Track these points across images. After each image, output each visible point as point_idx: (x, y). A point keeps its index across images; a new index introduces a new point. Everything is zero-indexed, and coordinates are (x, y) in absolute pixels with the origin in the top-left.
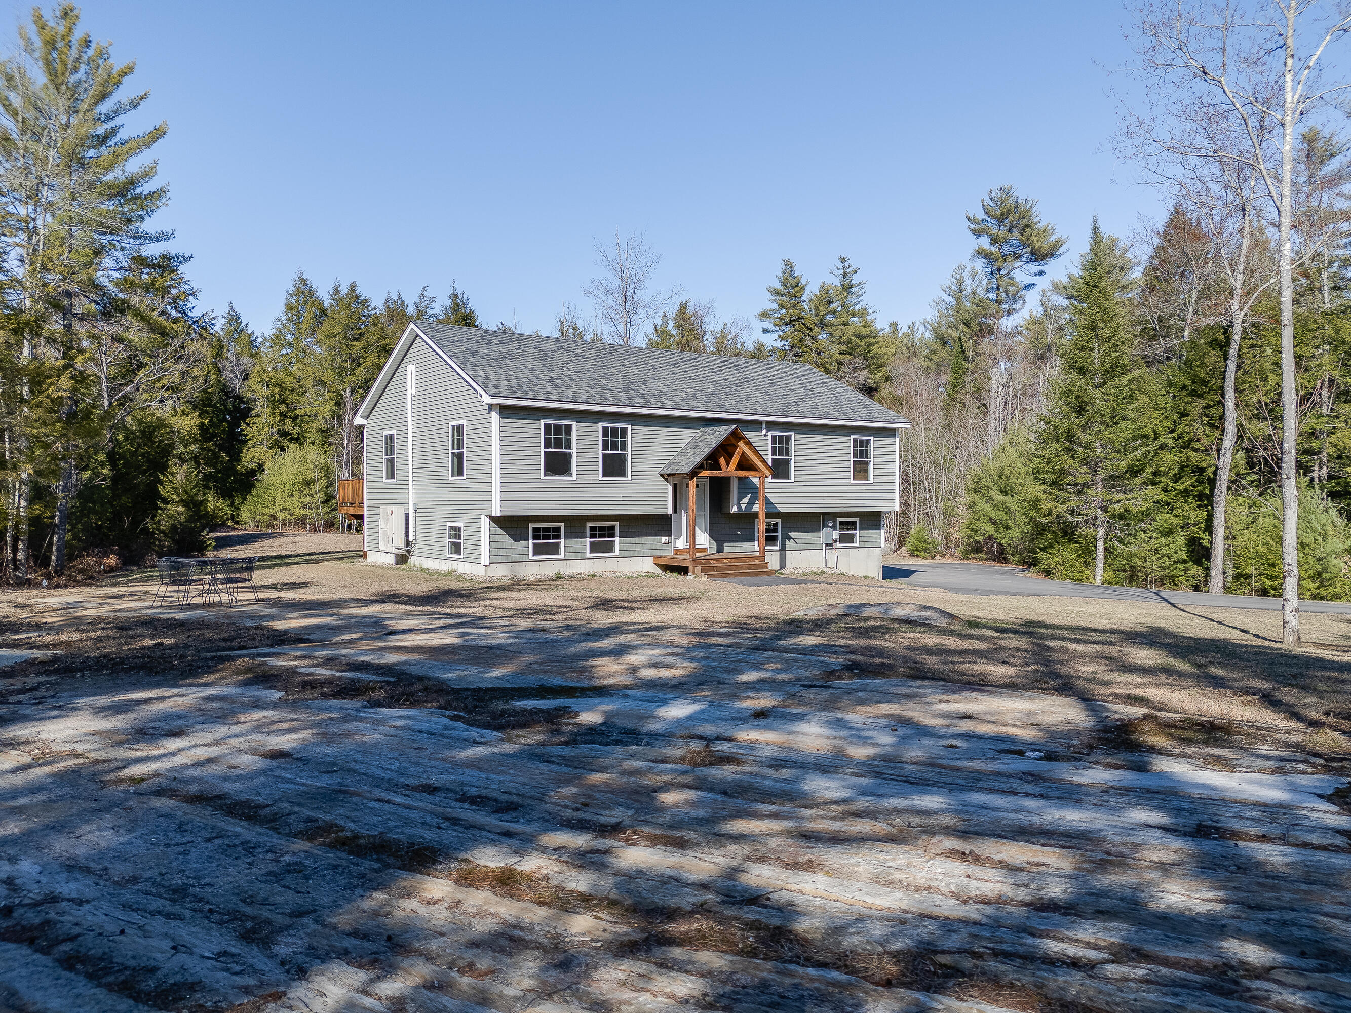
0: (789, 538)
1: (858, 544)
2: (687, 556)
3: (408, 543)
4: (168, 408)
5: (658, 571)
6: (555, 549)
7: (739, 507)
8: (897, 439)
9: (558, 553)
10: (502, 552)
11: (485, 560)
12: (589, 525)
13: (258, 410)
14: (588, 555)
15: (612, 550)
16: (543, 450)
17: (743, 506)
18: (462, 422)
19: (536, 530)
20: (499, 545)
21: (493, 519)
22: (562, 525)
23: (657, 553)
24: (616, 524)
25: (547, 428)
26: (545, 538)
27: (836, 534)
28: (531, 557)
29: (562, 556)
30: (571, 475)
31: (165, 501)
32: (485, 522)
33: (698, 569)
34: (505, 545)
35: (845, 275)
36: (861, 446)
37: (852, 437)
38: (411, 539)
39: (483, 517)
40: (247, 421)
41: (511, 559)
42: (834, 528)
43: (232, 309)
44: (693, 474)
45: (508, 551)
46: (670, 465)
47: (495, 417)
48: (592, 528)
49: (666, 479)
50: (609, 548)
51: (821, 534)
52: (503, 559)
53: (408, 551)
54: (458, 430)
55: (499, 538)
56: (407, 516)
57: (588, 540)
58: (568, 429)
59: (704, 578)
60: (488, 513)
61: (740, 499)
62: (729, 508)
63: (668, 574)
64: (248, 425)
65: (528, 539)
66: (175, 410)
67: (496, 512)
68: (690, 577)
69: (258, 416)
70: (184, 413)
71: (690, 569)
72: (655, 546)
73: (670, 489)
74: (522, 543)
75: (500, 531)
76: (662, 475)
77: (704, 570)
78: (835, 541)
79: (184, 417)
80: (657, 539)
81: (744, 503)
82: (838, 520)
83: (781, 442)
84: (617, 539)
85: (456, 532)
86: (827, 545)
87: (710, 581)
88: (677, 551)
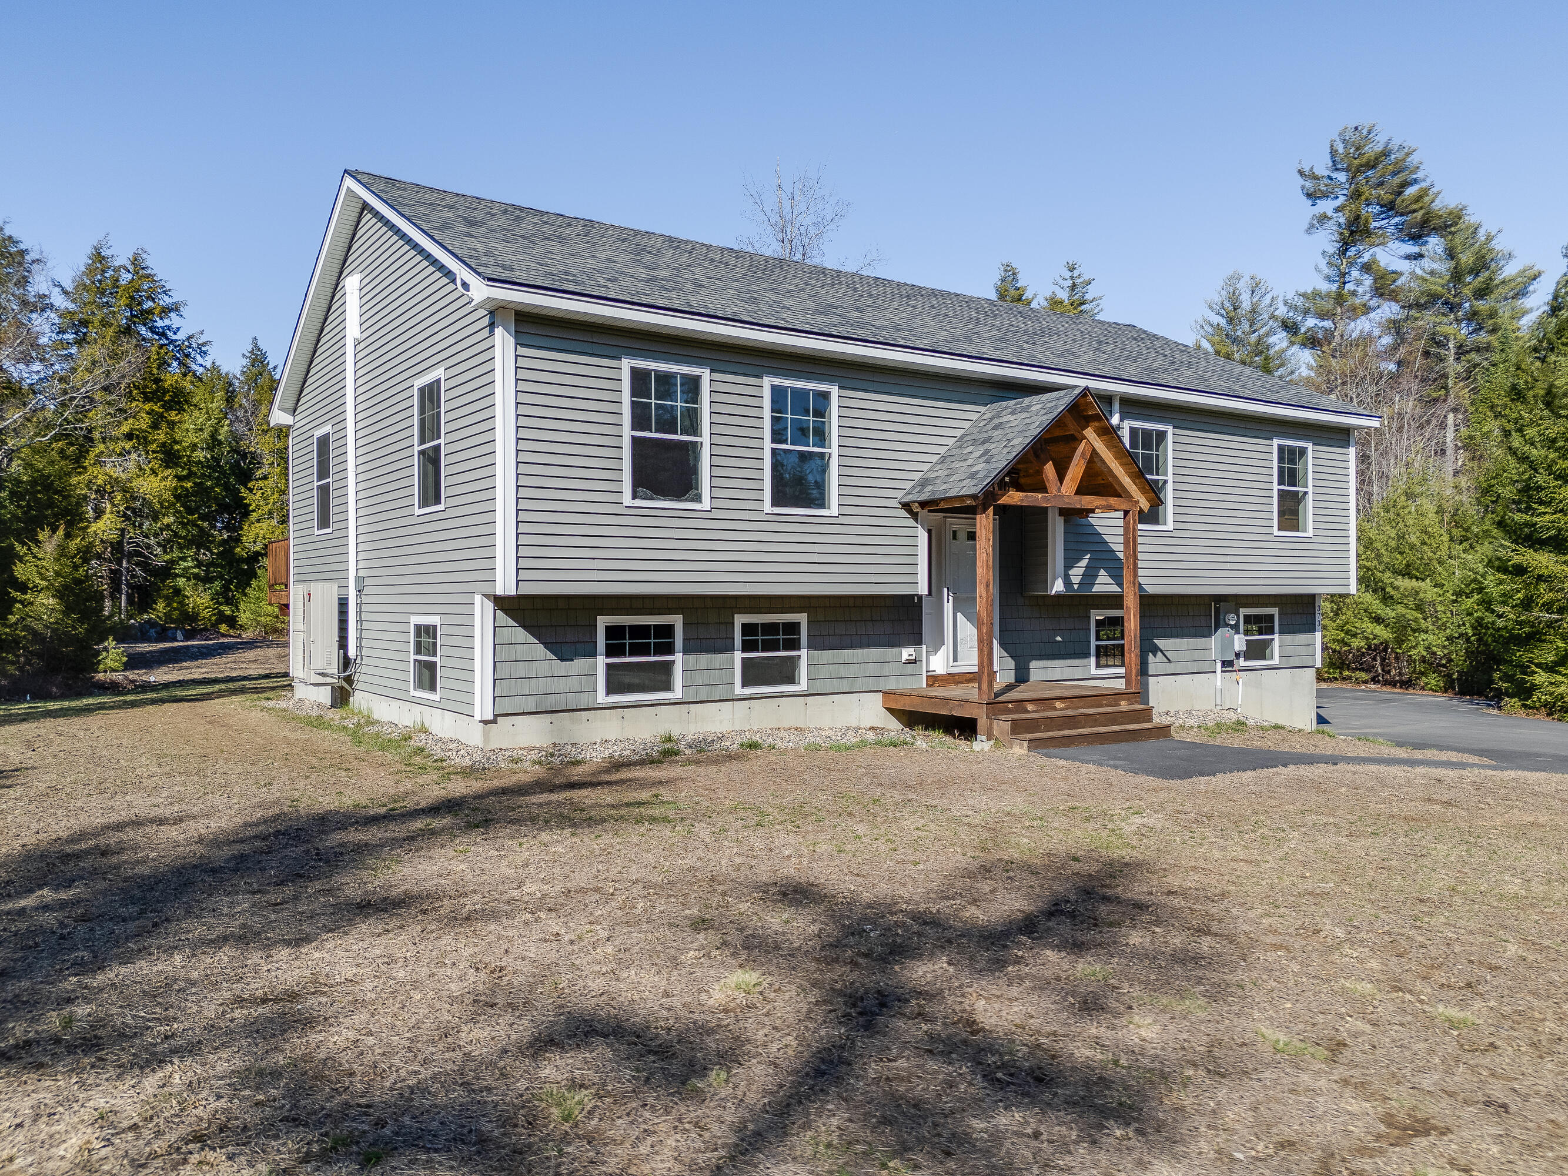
0: (1155, 650)
1: (1276, 661)
2: (969, 691)
3: (346, 662)
4: (131, 465)
5: (894, 724)
6: (661, 679)
7: (1067, 582)
8: (1352, 451)
9: (667, 687)
10: (528, 687)
11: (483, 706)
12: (739, 620)
13: (265, 470)
14: (739, 690)
15: (791, 679)
16: (627, 433)
17: (1076, 580)
18: (439, 373)
19: (612, 632)
20: (521, 670)
21: (502, 603)
22: (677, 621)
23: (891, 685)
24: (802, 618)
25: (639, 378)
26: (636, 651)
27: (1239, 642)
28: (601, 698)
29: (677, 693)
30: (698, 499)
31: (23, 588)
32: (483, 613)
33: (1002, 726)
34: (536, 669)
35: (1073, 287)
36: (1292, 461)
37: (1276, 442)
38: (352, 652)
39: (478, 598)
40: (250, 485)
41: (550, 703)
42: (1236, 628)
43: (256, 345)
44: (987, 498)
45: (544, 685)
46: (924, 483)
47: (503, 341)
48: (747, 629)
49: (915, 516)
50: (786, 673)
51: (1214, 642)
52: (531, 704)
53: (349, 680)
54: (430, 395)
55: (519, 652)
56: (343, 604)
57: (738, 656)
58: (693, 385)
59: (1019, 750)
60: (487, 588)
61: (1069, 565)
62: (1045, 584)
63: (919, 733)
64: (251, 490)
65: (594, 654)
66: (141, 469)
67: (506, 584)
68: (981, 745)
69: (265, 478)
70: (154, 472)
71: (982, 723)
72: (887, 669)
73: (923, 537)
74: (579, 664)
75: (521, 634)
76: (906, 506)
77: (1017, 728)
78: (1238, 655)
79: (152, 478)
80: (890, 652)
81: (1077, 573)
82: (1243, 611)
83: (1147, 446)
84: (804, 653)
85: (426, 637)
86: (1225, 664)
87: (1039, 759)
88: (934, 680)
